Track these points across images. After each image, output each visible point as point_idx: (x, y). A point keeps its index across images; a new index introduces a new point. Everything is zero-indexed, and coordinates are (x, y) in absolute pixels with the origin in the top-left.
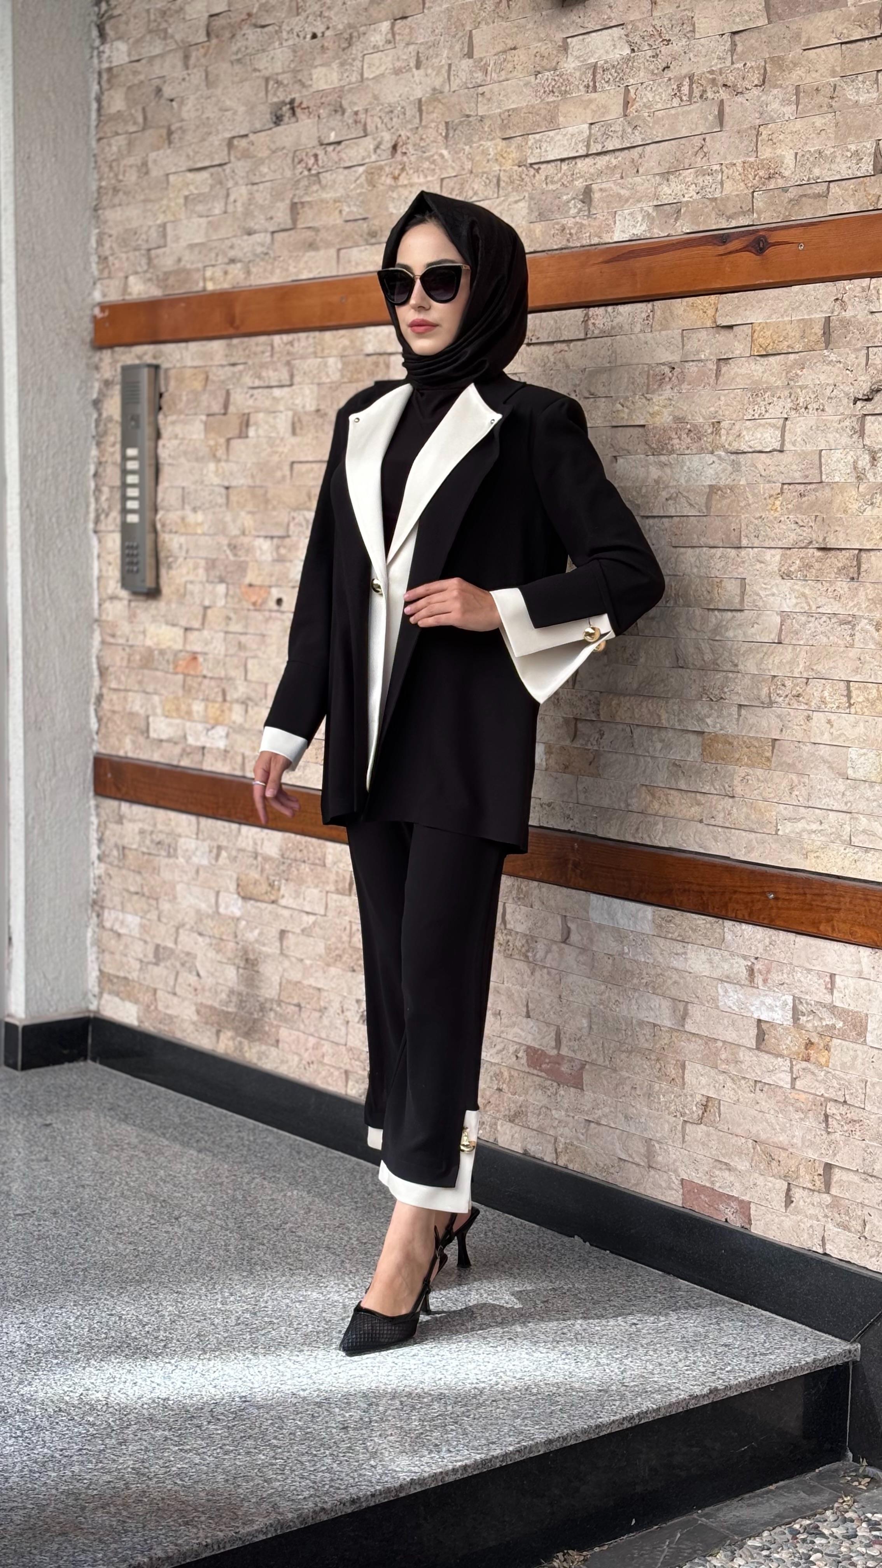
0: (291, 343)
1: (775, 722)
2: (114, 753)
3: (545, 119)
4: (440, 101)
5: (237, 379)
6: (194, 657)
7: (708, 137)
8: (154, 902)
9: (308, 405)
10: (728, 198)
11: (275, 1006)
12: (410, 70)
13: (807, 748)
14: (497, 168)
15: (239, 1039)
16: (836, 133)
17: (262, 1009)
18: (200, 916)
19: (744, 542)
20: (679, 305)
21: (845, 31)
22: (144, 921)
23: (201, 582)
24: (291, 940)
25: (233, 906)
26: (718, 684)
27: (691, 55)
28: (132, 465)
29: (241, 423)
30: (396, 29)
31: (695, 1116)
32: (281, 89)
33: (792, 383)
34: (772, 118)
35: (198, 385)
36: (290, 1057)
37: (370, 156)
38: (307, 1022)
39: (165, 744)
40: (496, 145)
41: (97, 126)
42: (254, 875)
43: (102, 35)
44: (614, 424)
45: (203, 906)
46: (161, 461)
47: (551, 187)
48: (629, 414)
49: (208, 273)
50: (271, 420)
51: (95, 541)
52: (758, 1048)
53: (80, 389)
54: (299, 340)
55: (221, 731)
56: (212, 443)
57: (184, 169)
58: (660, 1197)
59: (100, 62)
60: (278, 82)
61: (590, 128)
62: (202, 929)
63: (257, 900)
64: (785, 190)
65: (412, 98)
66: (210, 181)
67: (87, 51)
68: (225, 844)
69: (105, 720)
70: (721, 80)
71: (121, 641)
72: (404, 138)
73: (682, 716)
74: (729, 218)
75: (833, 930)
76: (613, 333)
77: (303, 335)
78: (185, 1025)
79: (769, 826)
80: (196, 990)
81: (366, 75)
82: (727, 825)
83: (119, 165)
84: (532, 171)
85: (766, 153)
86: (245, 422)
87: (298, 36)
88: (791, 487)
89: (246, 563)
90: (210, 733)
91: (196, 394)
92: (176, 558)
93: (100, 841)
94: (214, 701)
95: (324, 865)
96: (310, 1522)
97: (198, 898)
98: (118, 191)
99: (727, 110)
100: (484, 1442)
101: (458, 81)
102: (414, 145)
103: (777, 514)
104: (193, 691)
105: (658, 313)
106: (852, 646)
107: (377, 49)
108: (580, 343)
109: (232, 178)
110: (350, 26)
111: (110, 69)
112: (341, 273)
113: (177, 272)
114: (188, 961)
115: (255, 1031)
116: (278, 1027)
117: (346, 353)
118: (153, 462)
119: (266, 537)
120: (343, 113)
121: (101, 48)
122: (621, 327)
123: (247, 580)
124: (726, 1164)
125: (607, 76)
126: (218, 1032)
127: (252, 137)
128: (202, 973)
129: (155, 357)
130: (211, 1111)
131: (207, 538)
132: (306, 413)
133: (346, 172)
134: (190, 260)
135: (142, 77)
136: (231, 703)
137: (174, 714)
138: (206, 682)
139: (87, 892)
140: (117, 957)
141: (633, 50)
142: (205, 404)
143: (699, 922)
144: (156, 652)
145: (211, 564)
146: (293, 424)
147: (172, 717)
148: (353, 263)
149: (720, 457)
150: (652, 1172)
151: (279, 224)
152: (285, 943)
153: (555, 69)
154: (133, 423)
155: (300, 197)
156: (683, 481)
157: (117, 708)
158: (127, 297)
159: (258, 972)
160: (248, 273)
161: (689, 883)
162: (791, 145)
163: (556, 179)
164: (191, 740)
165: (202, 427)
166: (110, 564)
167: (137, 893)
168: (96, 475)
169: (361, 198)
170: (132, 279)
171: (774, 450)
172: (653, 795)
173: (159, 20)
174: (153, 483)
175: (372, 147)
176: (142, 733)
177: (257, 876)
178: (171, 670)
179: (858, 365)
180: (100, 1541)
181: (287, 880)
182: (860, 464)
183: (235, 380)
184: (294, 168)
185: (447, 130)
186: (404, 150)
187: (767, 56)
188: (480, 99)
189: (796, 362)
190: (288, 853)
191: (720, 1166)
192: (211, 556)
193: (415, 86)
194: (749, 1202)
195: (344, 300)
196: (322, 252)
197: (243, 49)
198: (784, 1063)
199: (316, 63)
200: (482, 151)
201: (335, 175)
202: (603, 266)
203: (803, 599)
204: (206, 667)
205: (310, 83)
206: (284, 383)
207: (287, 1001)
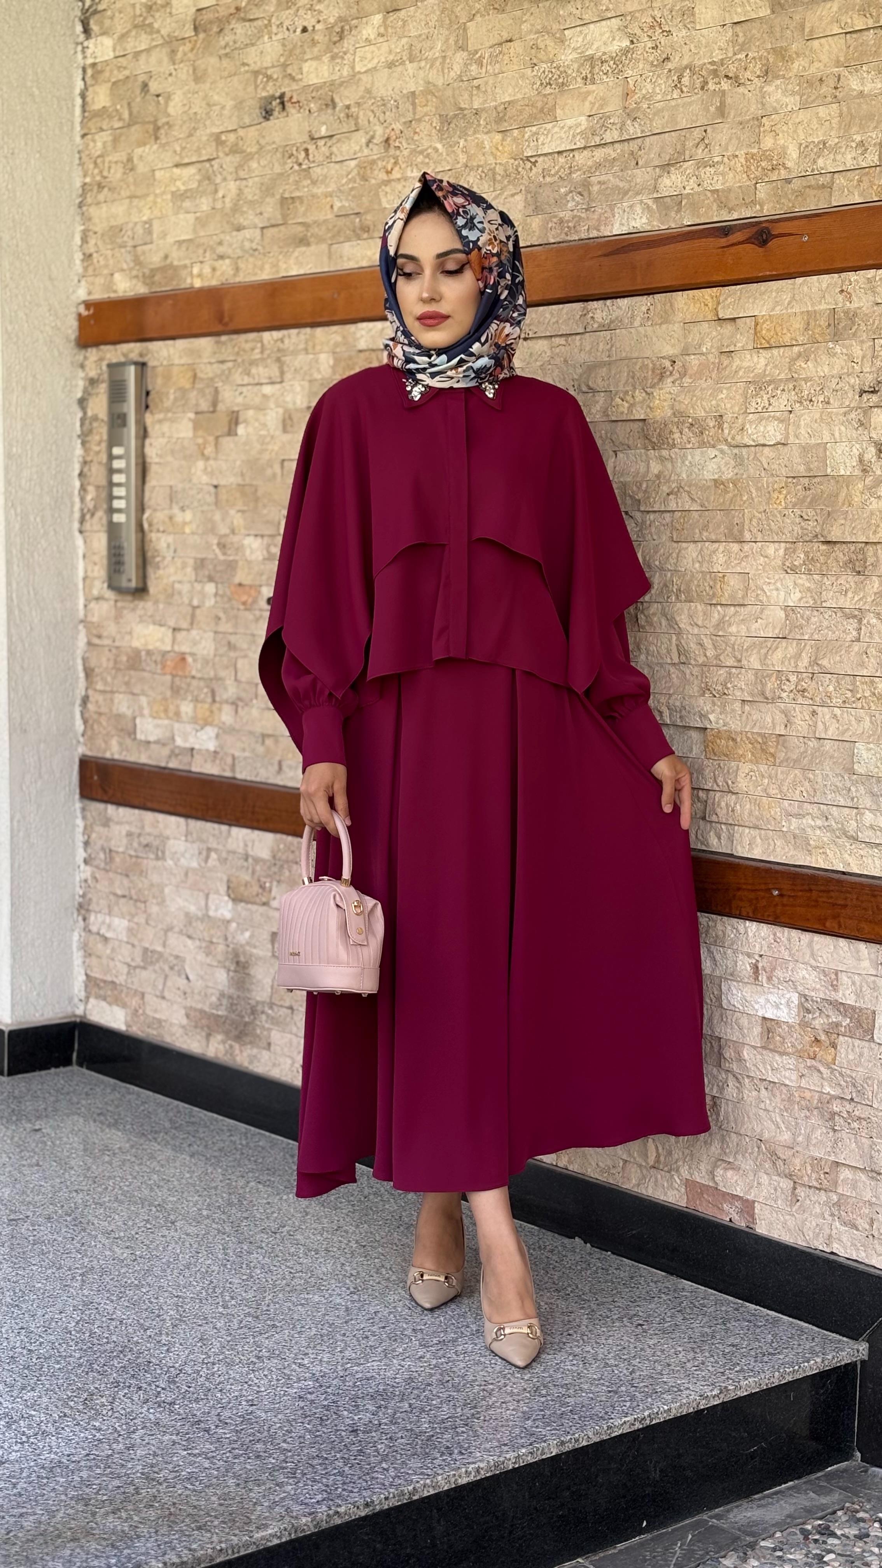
0: (282, 340)
1: (780, 718)
2: (100, 755)
3: (542, 111)
4: (433, 94)
5: (226, 377)
6: (183, 659)
7: (709, 129)
8: (142, 905)
9: (298, 402)
10: (729, 190)
12: (403, 63)
13: (812, 744)
14: (491, 160)
15: (229, 1042)
16: (840, 123)
17: (253, 1011)
18: (189, 919)
19: (747, 536)
20: (681, 299)
21: (849, 21)
22: (132, 924)
23: (190, 582)
25: (223, 908)
26: (722, 679)
27: (692, 46)
28: (117, 464)
29: (230, 422)
30: (388, 22)
32: (271, 84)
33: (796, 376)
34: (775, 109)
35: (186, 383)
36: (282, 1060)
37: (361, 150)
39: (153, 746)
40: (492, 138)
41: (82, 122)
42: (246, 877)
43: (87, 31)
44: (614, 418)
45: (192, 909)
46: (148, 460)
47: (548, 179)
48: (629, 408)
49: (195, 271)
50: (261, 418)
51: (79, 541)
52: (763, 1047)
53: (65, 386)
54: (289, 336)
55: (211, 731)
56: (200, 441)
57: (170, 165)
58: (663, 1198)
59: (85, 58)
60: (269, 78)
61: (588, 121)
62: (191, 931)
63: (247, 902)
64: (788, 181)
65: (405, 92)
66: (198, 177)
67: (71, 46)
68: (214, 845)
69: (90, 722)
70: (722, 71)
71: (106, 642)
72: (398, 132)
73: (684, 713)
74: (730, 210)
75: (840, 926)
76: (612, 327)
77: (294, 332)
78: (174, 1029)
79: (773, 823)
80: (185, 993)
81: (357, 69)
82: (730, 822)
83: (103, 162)
84: (529, 165)
85: (768, 142)
86: (234, 420)
87: (288, 29)
88: (795, 480)
89: (236, 562)
90: (199, 734)
91: (183, 391)
92: (164, 558)
93: (86, 844)
94: (203, 702)
96: (324, 1525)
97: (186, 900)
98: (103, 187)
99: (729, 101)
100: (496, 1444)
101: (452, 74)
102: (407, 139)
103: (780, 508)
104: (182, 692)
105: (659, 306)
106: (858, 640)
107: (368, 42)
108: (578, 337)
109: (220, 173)
110: (341, 19)
111: (94, 65)
112: (332, 269)
113: (163, 269)
114: (177, 965)
115: (246, 1035)
116: (269, 1030)
117: (338, 350)
118: (140, 461)
119: (256, 536)
120: (334, 107)
121: (86, 44)
122: (620, 321)
123: (237, 580)
124: (730, 1163)
125: (605, 67)
126: (208, 1036)
127: (241, 132)
128: (191, 977)
129: (141, 355)
130: (201, 1115)
131: (196, 537)
132: (296, 410)
133: (337, 166)
134: (177, 257)
135: (127, 73)
136: (221, 703)
137: (162, 715)
138: (195, 683)
139: (74, 895)
140: (104, 961)
141: (632, 42)
142: (194, 402)
144: (143, 653)
145: (200, 564)
146: (284, 421)
147: (160, 718)
148: (345, 259)
149: (722, 451)
150: (654, 1172)
151: (269, 219)
152: (276, 945)
153: (552, 61)
154: (119, 421)
155: (291, 192)
156: (684, 475)
157: (103, 710)
158: (112, 295)
159: (249, 974)
160: (237, 269)
162: (795, 136)
163: (553, 172)
164: (179, 742)
165: (191, 425)
166: (95, 564)
167: (124, 896)
168: (81, 475)
169: (353, 193)
170: (117, 276)
171: (778, 443)
173: (145, 14)
174: (140, 483)
175: (364, 141)
176: (129, 734)
177: (248, 878)
178: (159, 671)
179: (863, 357)
180: (113, 1546)
181: (279, 882)
182: (867, 457)
183: (224, 378)
184: (285, 163)
185: (441, 123)
186: (397, 144)
187: (770, 46)
188: (475, 92)
189: (799, 355)
190: (280, 854)
191: (724, 1165)
192: (199, 556)
193: (407, 79)
194: (754, 1202)
195: (336, 296)
196: (313, 248)
197: (231, 43)
198: (790, 1062)
199: (306, 57)
200: (477, 144)
201: (326, 170)
202: (602, 259)
203: (809, 595)
204: (194, 668)
205: (300, 77)
206: (274, 379)
207: (280, 1003)
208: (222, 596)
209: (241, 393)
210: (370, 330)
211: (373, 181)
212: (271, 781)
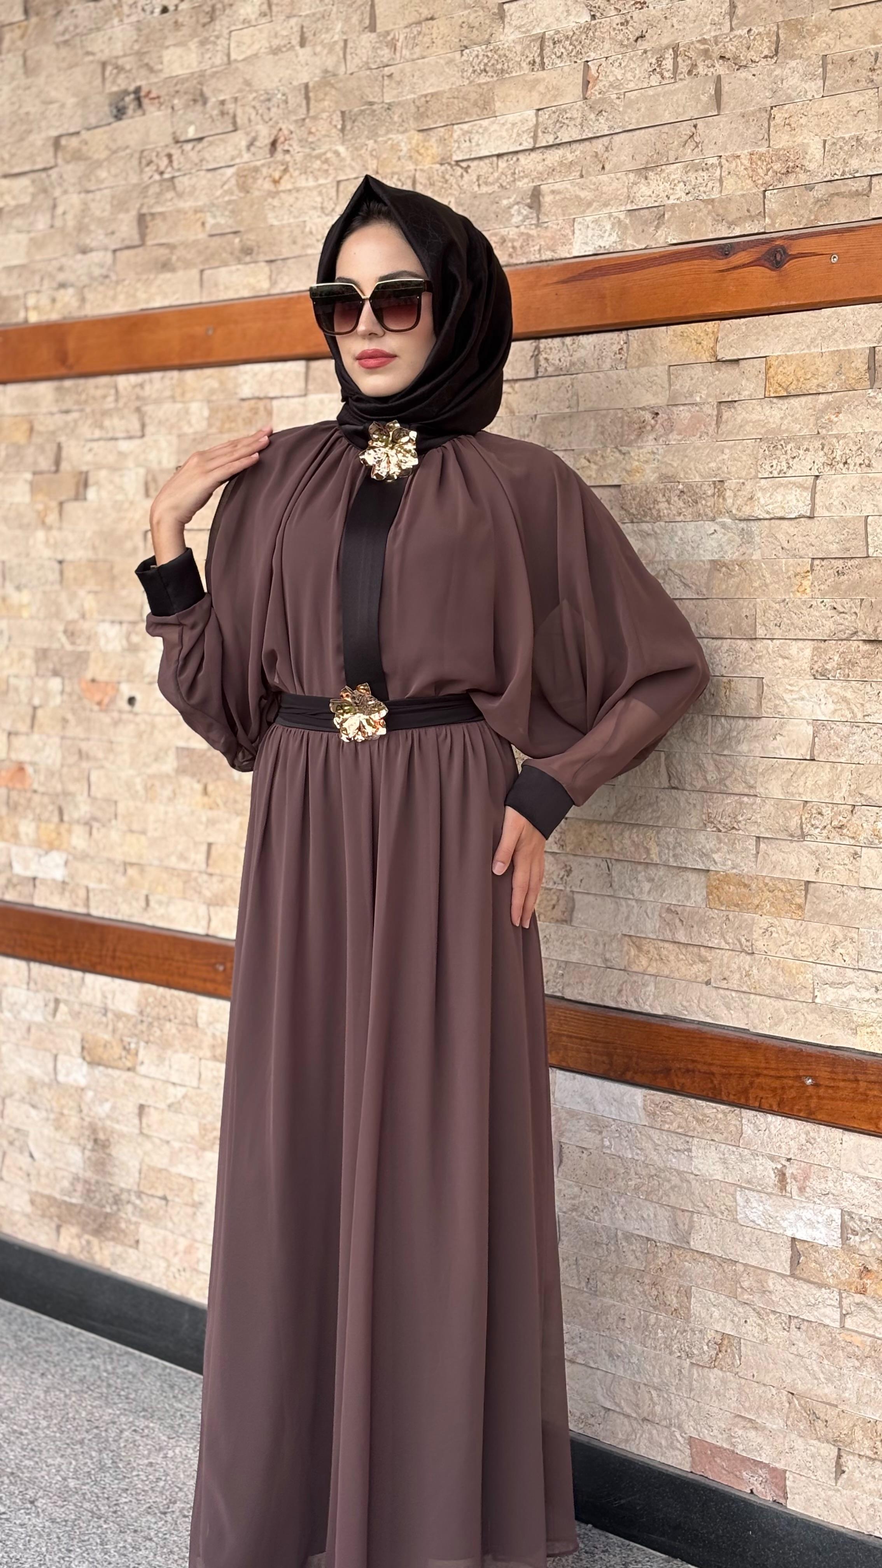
0: (142, 386)
1: (808, 860)
3: (475, 104)
4: (332, 86)
5: (71, 430)
6: (21, 768)
7: (700, 123)
9: (165, 461)
10: (729, 199)
11: (133, 1198)
12: (292, 48)
13: (853, 894)
14: (412, 167)
15: (86, 1237)
16: (880, 114)
17: (117, 1201)
18: (33, 1085)
19: (761, 632)
20: (664, 335)
23: (29, 676)
24: (153, 1116)
25: (76, 1073)
26: (729, 810)
27: (675, 20)
29: (77, 485)
31: (706, 1358)
32: (122, 76)
33: (823, 432)
34: (788, 96)
35: (20, 437)
36: (154, 1262)
37: (240, 155)
38: (176, 1220)
40: (410, 139)
42: (105, 1035)
45: (37, 1072)
47: (484, 189)
48: (598, 470)
49: (31, 301)
50: (117, 479)
52: (792, 1275)
54: (151, 381)
55: (57, 858)
56: (40, 507)
58: (658, 1459)
60: (120, 69)
61: (537, 115)
62: (36, 1099)
63: (107, 1066)
64: (809, 187)
65: (295, 83)
66: (31, 190)
68: (63, 996)
70: (716, 51)
72: (286, 132)
73: (679, 851)
74: (731, 224)
76: (573, 370)
77: (156, 376)
78: (17, 1217)
79: (803, 992)
80: (28, 1175)
81: (233, 56)
82: (745, 989)
84: (459, 171)
85: (782, 141)
86: (83, 482)
87: (143, 10)
88: (824, 563)
89: (88, 653)
90: (43, 860)
91: (18, 447)
94: (48, 821)
95: (197, 1025)
97: (29, 1062)
99: (726, 88)
101: (357, 61)
102: (300, 141)
103: (805, 597)
104: (20, 809)
105: (635, 345)
107: (247, 23)
108: (528, 383)
109: (60, 185)
112: (205, 299)
114: (18, 1140)
115: (108, 1229)
116: (137, 1224)
117: (214, 398)
119: (113, 622)
120: (205, 103)
122: (584, 363)
123: (89, 675)
124: (751, 1420)
125: (559, 49)
126: (58, 1228)
127: (85, 135)
128: (36, 1155)
130: (52, 1326)
131: (36, 622)
132: (162, 471)
133: (210, 175)
134: (7, 286)
136: (70, 824)
138: (36, 798)
141: (593, 17)
142: (31, 460)
143: (707, 1111)
145: (42, 655)
146: (146, 483)
148: (222, 287)
149: (724, 526)
150: (647, 1427)
151: (123, 240)
152: (144, 1121)
153: (488, 43)
155: (150, 207)
156: (673, 555)
159: (109, 1155)
160: (83, 300)
161: (693, 1061)
162: (817, 130)
163: (491, 179)
164: (18, 869)
165: (27, 488)
169: (230, 207)
171: (801, 516)
172: (639, 948)
175: (244, 144)
177: (107, 1037)
181: (147, 1042)
183: (68, 431)
184: (142, 171)
185: (344, 121)
186: (286, 147)
187: (781, 19)
188: (386, 82)
189: (828, 405)
190: (148, 1009)
191: (743, 1423)
192: (40, 645)
193: (299, 68)
194: (785, 1471)
195: (210, 332)
196: (180, 273)
197: (71, 28)
198: (831, 1297)
199: (167, 43)
200: (392, 145)
201: (194, 180)
202: (560, 286)
203: (844, 705)
204: (36, 781)
205: (160, 67)
206: (132, 433)
207: (150, 1192)
208: (70, 695)
209: (90, 450)
210: (255, 374)
211: (257, 193)
212: (135, 919)
